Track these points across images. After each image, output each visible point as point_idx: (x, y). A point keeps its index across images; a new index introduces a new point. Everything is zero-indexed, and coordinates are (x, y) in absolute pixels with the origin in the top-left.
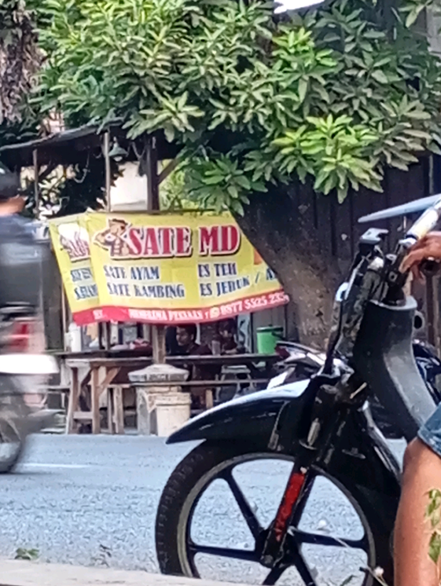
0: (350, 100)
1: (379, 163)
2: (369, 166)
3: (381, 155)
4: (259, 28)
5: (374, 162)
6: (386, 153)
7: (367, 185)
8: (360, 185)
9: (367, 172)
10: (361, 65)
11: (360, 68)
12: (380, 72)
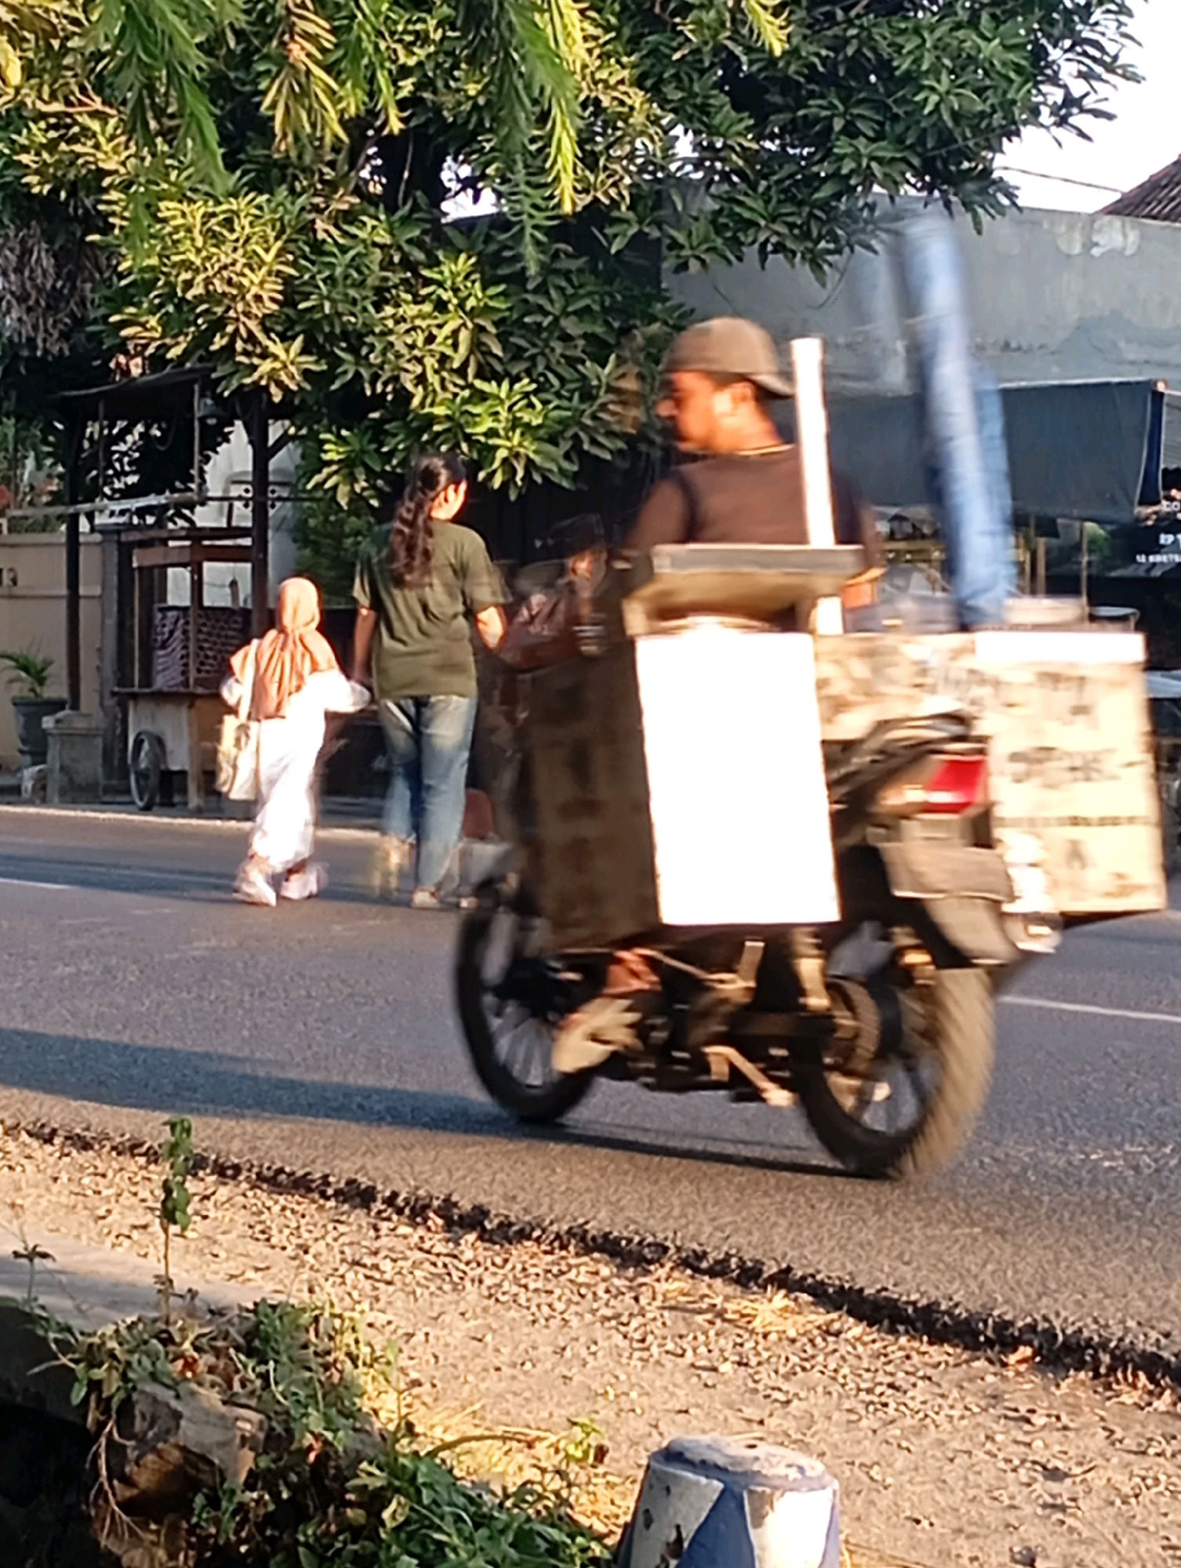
0: (533, 358)
1: (573, 447)
2: (558, 452)
3: (576, 437)
4: (406, 248)
5: (565, 446)
6: (582, 435)
7: (555, 479)
8: (545, 478)
9: (554, 460)
10: (549, 307)
11: (546, 313)
12: (573, 318)
